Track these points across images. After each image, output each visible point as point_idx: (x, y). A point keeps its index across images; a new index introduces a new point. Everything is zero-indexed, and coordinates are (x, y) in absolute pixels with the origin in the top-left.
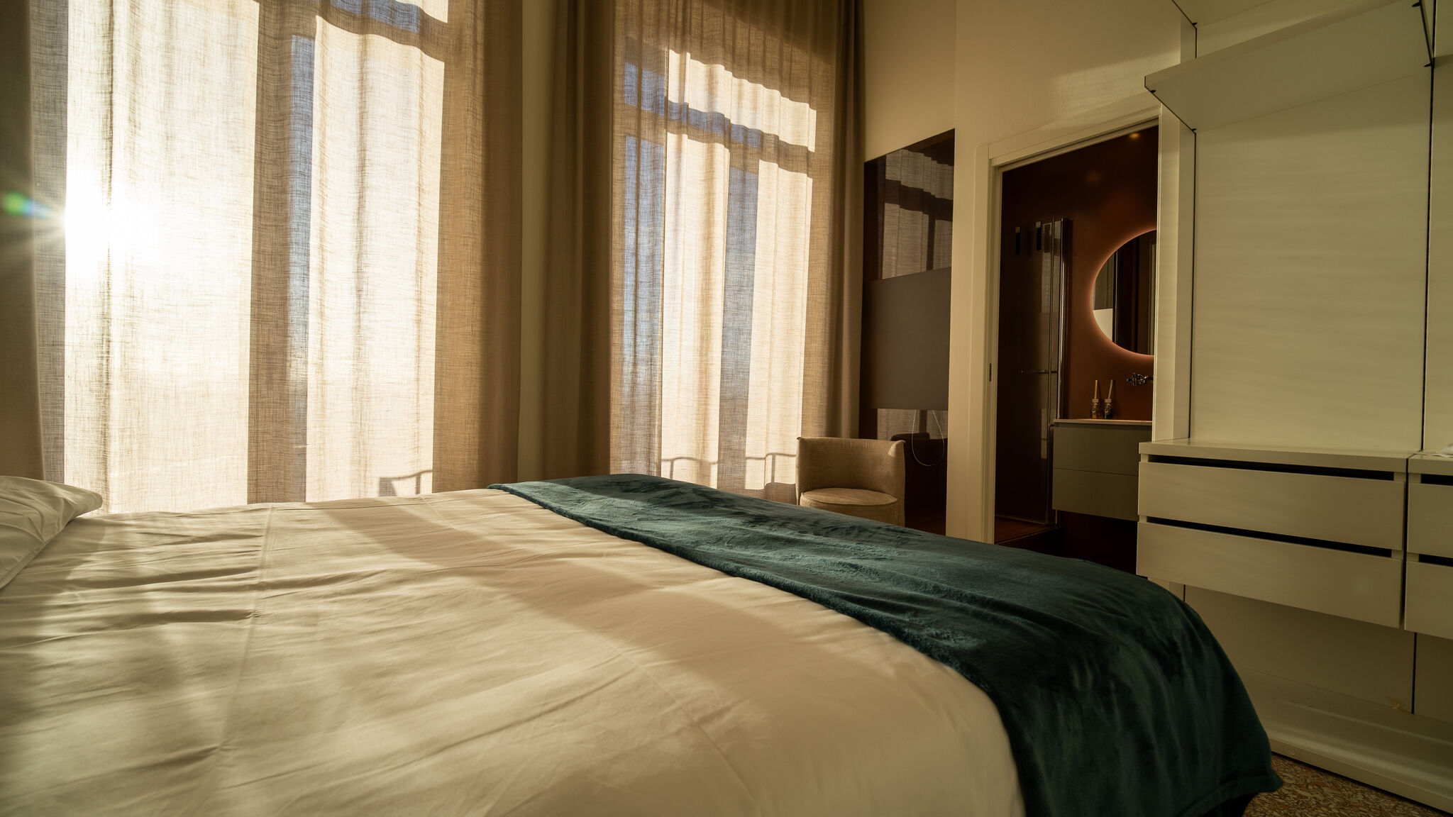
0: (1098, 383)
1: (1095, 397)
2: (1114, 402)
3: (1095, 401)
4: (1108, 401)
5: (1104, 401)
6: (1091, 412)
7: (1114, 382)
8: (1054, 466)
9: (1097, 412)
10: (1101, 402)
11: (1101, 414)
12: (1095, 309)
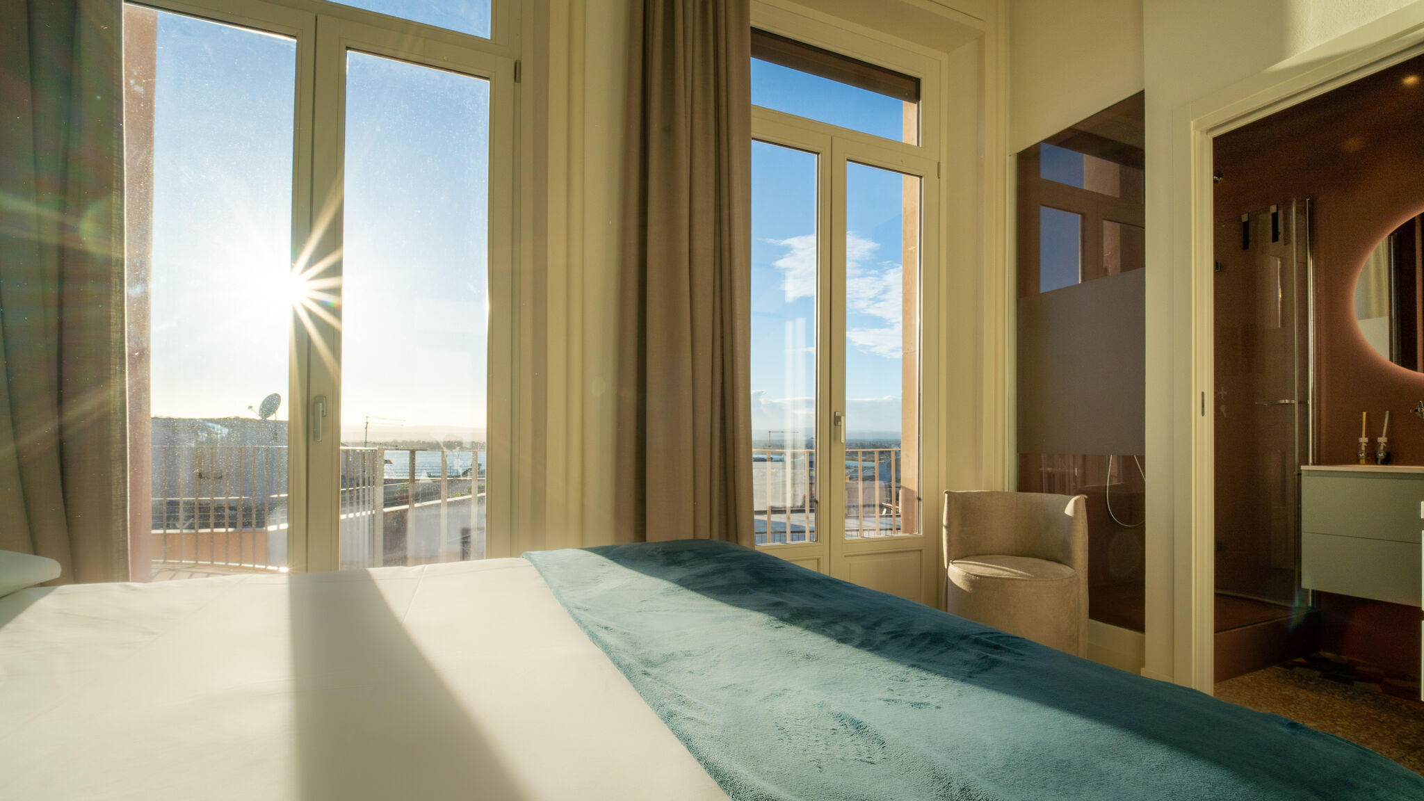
0: (1367, 415)
1: (1364, 434)
2: (1390, 442)
3: (1364, 440)
4: (1382, 440)
5: (1376, 440)
6: (1358, 456)
7: (1390, 414)
8: (1303, 530)
9: (1368, 455)
10: (1373, 444)
11: (1372, 458)
12: (1359, 319)
